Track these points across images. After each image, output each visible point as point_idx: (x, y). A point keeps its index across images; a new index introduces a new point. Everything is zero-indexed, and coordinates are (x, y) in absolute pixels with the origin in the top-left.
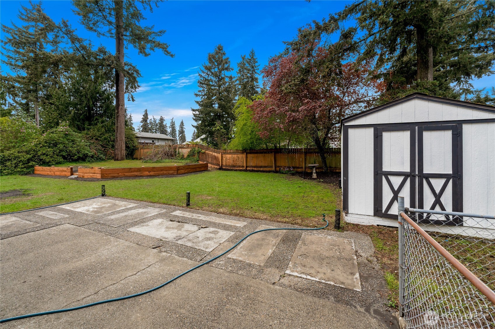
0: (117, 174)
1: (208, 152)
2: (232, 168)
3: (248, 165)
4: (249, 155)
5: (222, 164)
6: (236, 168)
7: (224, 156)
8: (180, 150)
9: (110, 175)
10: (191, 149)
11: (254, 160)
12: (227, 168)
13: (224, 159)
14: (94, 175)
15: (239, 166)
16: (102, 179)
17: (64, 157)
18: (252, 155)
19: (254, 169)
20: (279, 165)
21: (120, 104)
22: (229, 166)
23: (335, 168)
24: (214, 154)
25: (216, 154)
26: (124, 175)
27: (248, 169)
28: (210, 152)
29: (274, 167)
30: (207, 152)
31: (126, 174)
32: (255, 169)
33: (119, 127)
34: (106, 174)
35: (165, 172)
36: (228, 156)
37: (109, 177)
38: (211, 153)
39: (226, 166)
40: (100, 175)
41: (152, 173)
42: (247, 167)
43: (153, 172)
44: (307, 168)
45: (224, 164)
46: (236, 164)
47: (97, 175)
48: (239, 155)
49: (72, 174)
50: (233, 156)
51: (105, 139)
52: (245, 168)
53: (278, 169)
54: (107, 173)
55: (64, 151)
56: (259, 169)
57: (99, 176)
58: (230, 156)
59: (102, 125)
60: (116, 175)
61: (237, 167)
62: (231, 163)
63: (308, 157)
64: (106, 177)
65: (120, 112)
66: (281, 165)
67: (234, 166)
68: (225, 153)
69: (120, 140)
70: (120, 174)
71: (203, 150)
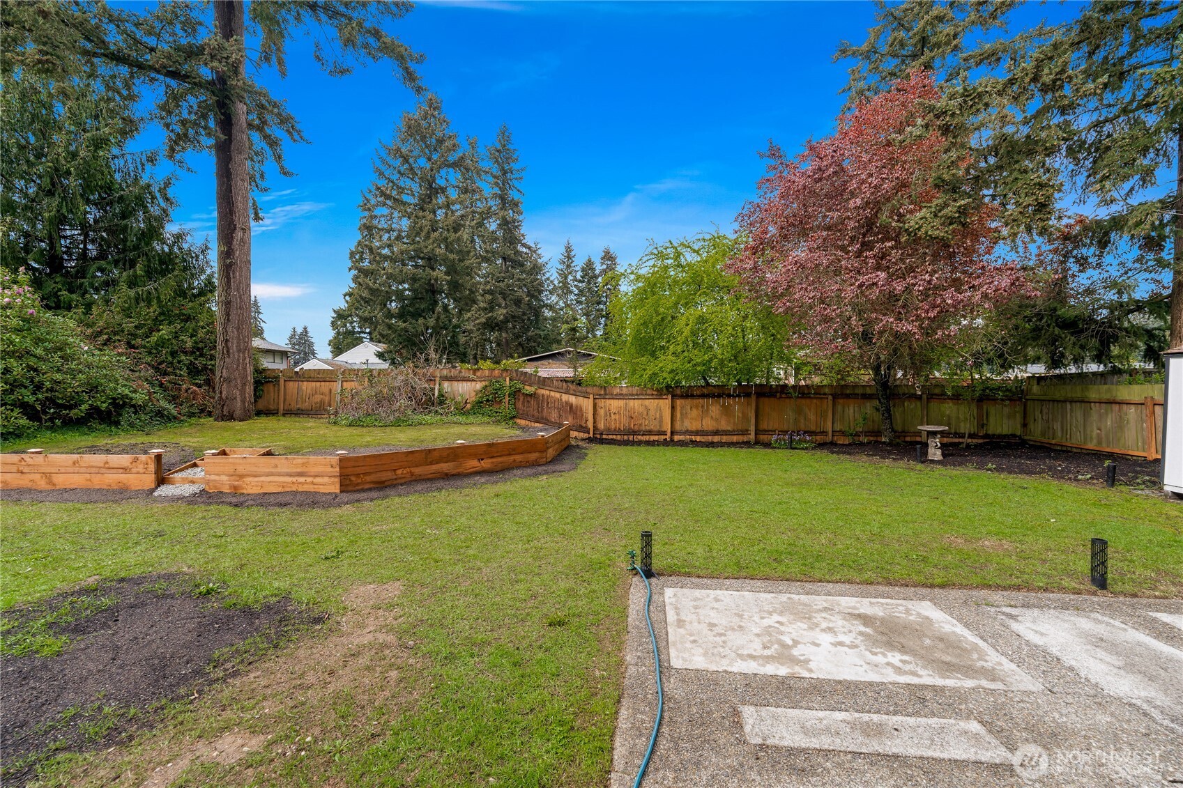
0: (389, 474)
1: (546, 393)
2: (626, 437)
3: (678, 427)
4: (679, 402)
5: (595, 428)
6: (639, 437)
7: (601, 403)
8: (446, 384)
9: (368, 478)
10: (484, 384)
11: (695, 417)
12: (610, 437)
13: (601, 412)
14: (302, 480)
15: (650, 433)
16: (345, 497)
17: (29, 411)
18: (689, 402)
19: (693, 438)
20: (766, 428)
21: (238, 226)
22: (618, 431)
23: (903, 432)
24: (565, 397)
25: (572, 399)
26: (412, 474)
27: (676, 438)
28: (553, 394)
29: (753, 433)
30: (542, 392)
31: (418, 471)
32: (698, 439)
33: (234, 305)
34: (358, 475)
35: (519, 458)
36: (615, 404)
37: (366, 486)
38: (557, 395)
39: (609, 431)
40: (337, 480)
41: (486, 464)
42: (672, 433)
43: (490, 460)
44: (837, 434)
45: (601, 426)
46: (641, 425)
47: (318, 480)
48: (647, 402)
49: (161, 481)
50: (631, 403)
51: (162, 343)
52: (668, 437)
53: (763, 438)
54: (358, 470)
55: (26, 387)
56: (710, 438)
57: (331, 485)
58: (621, 403)
59: (132, 293)
60: (388, 476)
61: (643, 435)
62: (623, 423)
63: (839, 408)
64: (358, 484)
65: (237, 253)
66: (770, 428)
67: (634, 433)
68: (606, 394)
69: (239, 351)
70: (399, 472)
71: (527, 387)
